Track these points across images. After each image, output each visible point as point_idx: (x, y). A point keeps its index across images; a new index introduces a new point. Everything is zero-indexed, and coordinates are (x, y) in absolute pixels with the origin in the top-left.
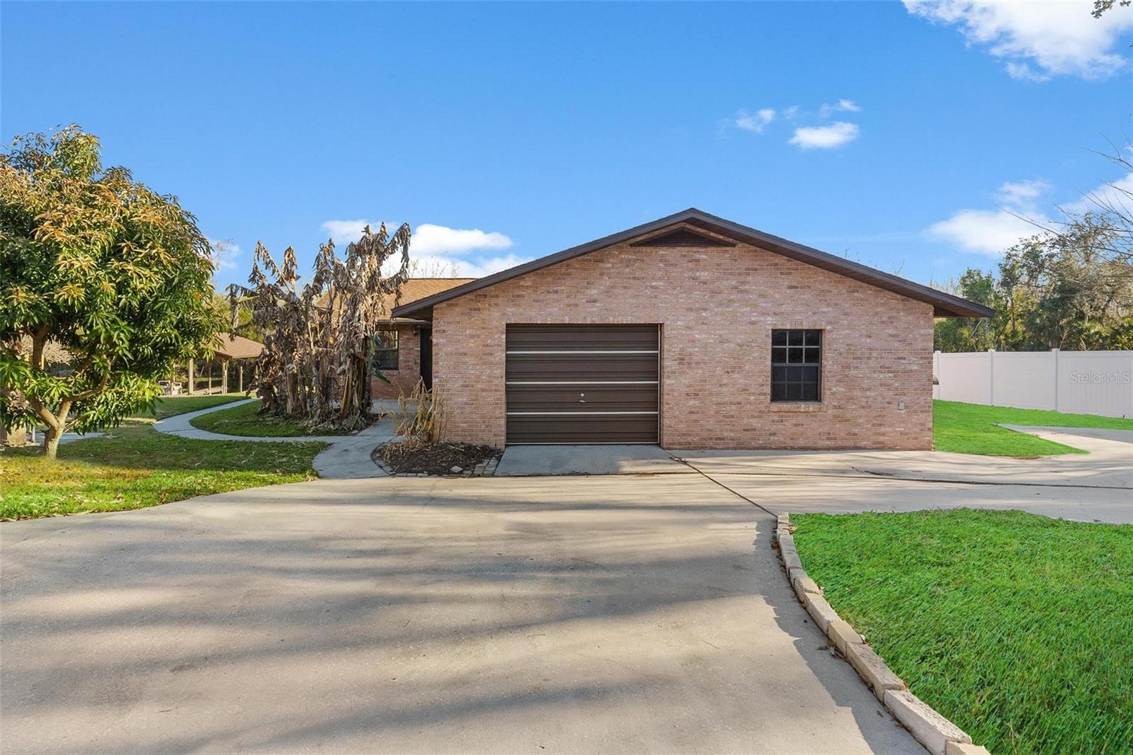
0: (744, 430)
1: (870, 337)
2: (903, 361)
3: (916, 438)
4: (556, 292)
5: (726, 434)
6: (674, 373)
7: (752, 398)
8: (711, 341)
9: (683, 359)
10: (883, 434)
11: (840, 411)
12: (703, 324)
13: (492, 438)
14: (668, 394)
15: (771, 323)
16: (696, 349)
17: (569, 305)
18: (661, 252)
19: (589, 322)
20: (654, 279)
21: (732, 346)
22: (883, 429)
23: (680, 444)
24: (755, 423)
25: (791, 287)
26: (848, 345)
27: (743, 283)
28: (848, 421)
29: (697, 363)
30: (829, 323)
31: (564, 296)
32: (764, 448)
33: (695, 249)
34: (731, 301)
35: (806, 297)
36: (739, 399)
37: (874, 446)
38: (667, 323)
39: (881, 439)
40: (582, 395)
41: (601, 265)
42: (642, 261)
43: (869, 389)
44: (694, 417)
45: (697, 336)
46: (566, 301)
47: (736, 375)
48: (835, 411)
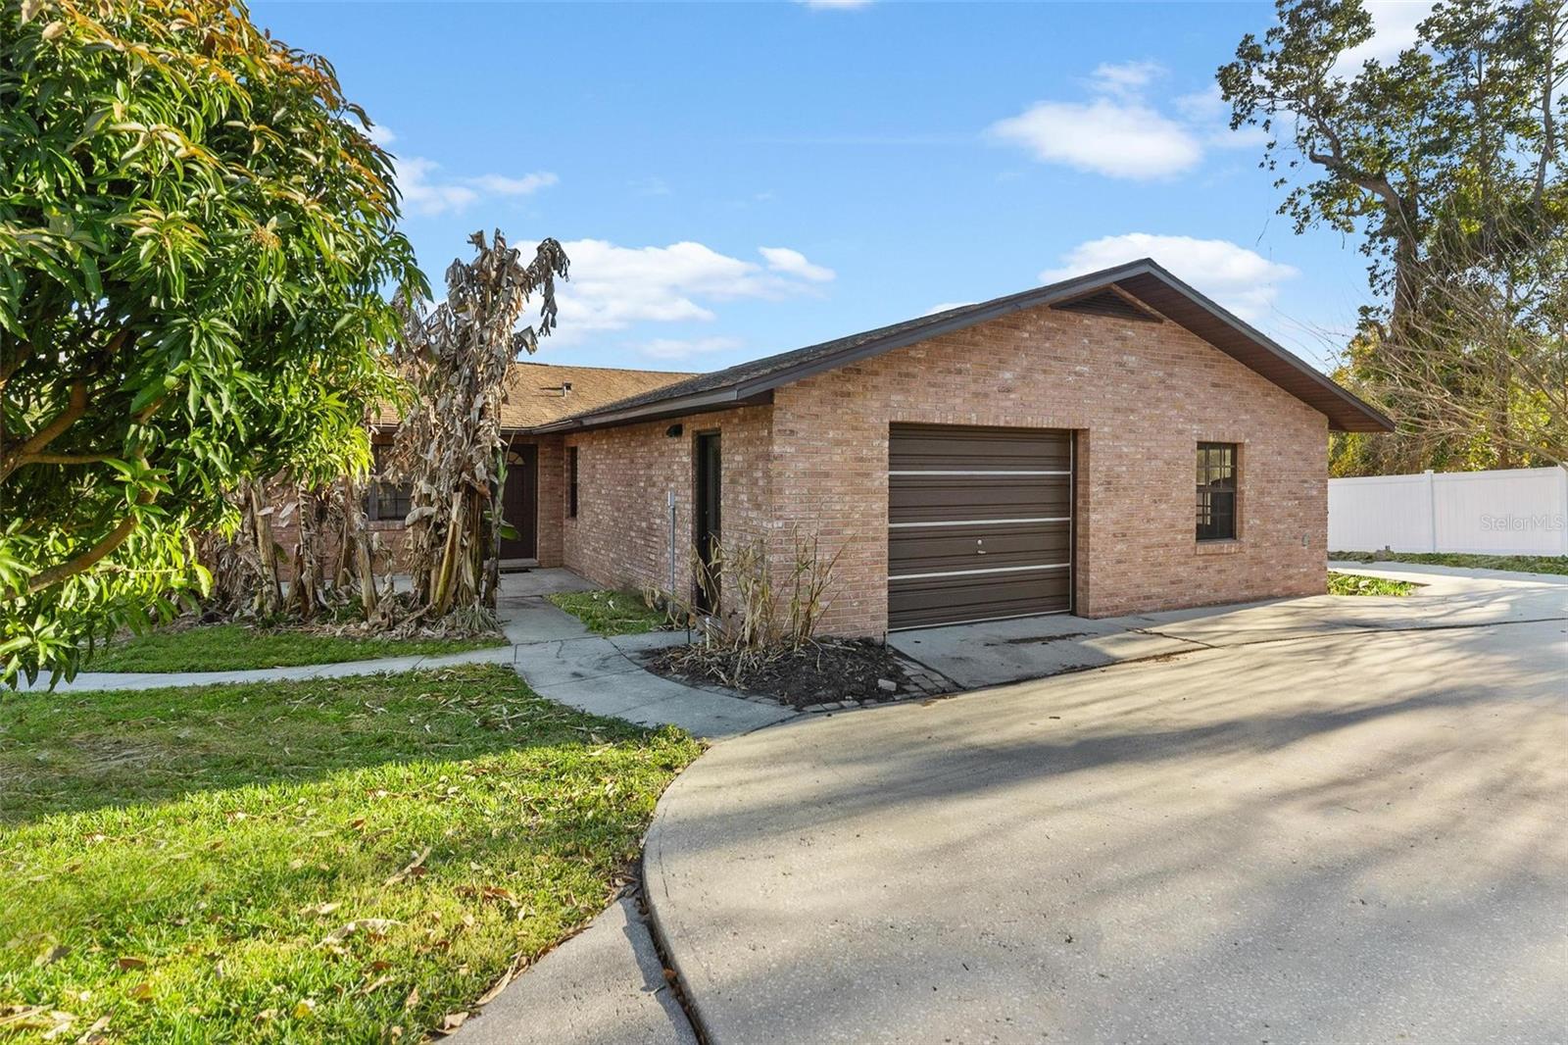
0: (1173, 583)
1: (1280, 454)
2: (1306, 485)
3: (1315, 580)
4: (959, 372)
5: (1154, 590)
6: (1100, 503)
7: (1180, 537)
8: (1139, 456)
9: (1109, 483)
10: (1290, 577)
11: (1257, 550)
12: (1131, 431)
13: (870, 624)
14: (1094, 536)
15: (1197, 432)
16: (1124, 469)
17: (976, 395)
18: (1086, 321)
19: (1002, 424)
20: (1077, 362)
21: (1160, 463)
22: (1292, 571)
23: (1107, 609)
24: (1183, 572)
25: (1215, 385)
26: (1263, 464)
27: (1170, 375)
28: (1262, 563)
29: (1125, 489)
30: (1248, 435)
31: (970, 378)
32: (1190, 606)
33: (1122, 322)
34: (1159, 400)
35: (1226, 399)
36: (1167, 539)
37: (1284, 593)
38: (1093, 428)
39: (1291, 583)
40: (980, 542)
41: (1016, 333)
42: (1064, 332)
43: (1279, 522)
44: (1123, 567)
45: (1125, 450)
46: (973, 387)
47: (1164, 506)
48: (1252, 550)
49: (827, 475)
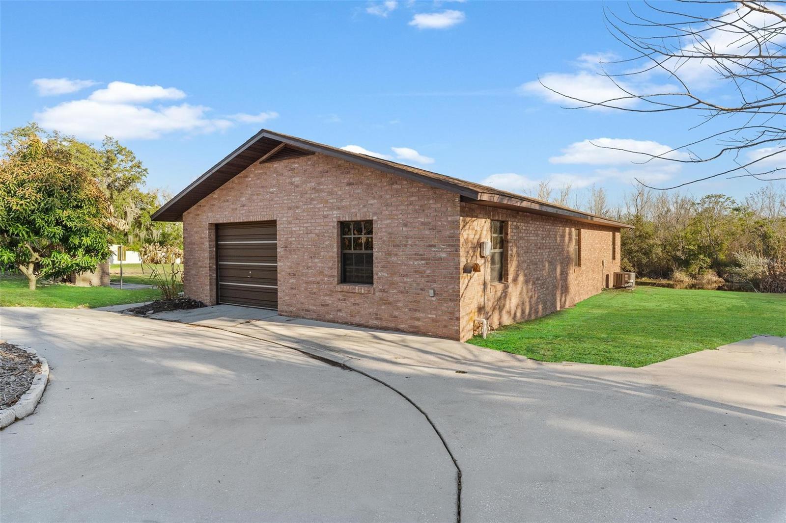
0: (323, 305)
1: (406, 225)
2: (433, 249)
3: (445, 327)
4: (228, 201)
5: (311, 307)
6: (282, 257)
7: (326, 279)
8: (302, 232)
9: (286, 247)
10: (418, 319)
11: (385, 294)
12: (297, 219)
13: (205, 298)
14: (280, 273)
15: (337, 215)
16: (294, 239)
17: (233, 209)
18: (275, 166)
19: (241, 221)
20: (271, 188)
21: (314, 235)
22: (418, 315)
23: (286, 312)
24: (328, 300)
25: (349, 184)
26: (390, 234)
27: (319, 184)
28: (390, 304)
29: (294, 250)
30: (375, 214)
31: (230, 203)
32: (333, 322)
33: (292, 160)
34: (312, 199)
35: (359, 191)
36: (318, 279)
37: (411, 330)
38: (278, 219)
39: (417, 323)
40: (250, 272)
41: (247, 179)
42: (266, 174)
43: (406, 276)
44: (294, 291)
45: (294, 229)
46: (232, 206)
47: (316, 260)
48: (381, 294)
49: (194, 244)
